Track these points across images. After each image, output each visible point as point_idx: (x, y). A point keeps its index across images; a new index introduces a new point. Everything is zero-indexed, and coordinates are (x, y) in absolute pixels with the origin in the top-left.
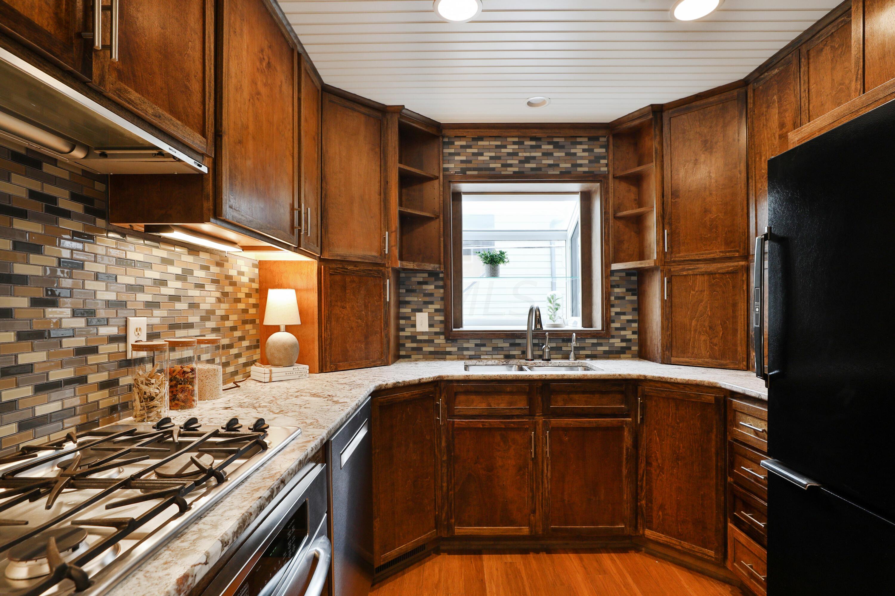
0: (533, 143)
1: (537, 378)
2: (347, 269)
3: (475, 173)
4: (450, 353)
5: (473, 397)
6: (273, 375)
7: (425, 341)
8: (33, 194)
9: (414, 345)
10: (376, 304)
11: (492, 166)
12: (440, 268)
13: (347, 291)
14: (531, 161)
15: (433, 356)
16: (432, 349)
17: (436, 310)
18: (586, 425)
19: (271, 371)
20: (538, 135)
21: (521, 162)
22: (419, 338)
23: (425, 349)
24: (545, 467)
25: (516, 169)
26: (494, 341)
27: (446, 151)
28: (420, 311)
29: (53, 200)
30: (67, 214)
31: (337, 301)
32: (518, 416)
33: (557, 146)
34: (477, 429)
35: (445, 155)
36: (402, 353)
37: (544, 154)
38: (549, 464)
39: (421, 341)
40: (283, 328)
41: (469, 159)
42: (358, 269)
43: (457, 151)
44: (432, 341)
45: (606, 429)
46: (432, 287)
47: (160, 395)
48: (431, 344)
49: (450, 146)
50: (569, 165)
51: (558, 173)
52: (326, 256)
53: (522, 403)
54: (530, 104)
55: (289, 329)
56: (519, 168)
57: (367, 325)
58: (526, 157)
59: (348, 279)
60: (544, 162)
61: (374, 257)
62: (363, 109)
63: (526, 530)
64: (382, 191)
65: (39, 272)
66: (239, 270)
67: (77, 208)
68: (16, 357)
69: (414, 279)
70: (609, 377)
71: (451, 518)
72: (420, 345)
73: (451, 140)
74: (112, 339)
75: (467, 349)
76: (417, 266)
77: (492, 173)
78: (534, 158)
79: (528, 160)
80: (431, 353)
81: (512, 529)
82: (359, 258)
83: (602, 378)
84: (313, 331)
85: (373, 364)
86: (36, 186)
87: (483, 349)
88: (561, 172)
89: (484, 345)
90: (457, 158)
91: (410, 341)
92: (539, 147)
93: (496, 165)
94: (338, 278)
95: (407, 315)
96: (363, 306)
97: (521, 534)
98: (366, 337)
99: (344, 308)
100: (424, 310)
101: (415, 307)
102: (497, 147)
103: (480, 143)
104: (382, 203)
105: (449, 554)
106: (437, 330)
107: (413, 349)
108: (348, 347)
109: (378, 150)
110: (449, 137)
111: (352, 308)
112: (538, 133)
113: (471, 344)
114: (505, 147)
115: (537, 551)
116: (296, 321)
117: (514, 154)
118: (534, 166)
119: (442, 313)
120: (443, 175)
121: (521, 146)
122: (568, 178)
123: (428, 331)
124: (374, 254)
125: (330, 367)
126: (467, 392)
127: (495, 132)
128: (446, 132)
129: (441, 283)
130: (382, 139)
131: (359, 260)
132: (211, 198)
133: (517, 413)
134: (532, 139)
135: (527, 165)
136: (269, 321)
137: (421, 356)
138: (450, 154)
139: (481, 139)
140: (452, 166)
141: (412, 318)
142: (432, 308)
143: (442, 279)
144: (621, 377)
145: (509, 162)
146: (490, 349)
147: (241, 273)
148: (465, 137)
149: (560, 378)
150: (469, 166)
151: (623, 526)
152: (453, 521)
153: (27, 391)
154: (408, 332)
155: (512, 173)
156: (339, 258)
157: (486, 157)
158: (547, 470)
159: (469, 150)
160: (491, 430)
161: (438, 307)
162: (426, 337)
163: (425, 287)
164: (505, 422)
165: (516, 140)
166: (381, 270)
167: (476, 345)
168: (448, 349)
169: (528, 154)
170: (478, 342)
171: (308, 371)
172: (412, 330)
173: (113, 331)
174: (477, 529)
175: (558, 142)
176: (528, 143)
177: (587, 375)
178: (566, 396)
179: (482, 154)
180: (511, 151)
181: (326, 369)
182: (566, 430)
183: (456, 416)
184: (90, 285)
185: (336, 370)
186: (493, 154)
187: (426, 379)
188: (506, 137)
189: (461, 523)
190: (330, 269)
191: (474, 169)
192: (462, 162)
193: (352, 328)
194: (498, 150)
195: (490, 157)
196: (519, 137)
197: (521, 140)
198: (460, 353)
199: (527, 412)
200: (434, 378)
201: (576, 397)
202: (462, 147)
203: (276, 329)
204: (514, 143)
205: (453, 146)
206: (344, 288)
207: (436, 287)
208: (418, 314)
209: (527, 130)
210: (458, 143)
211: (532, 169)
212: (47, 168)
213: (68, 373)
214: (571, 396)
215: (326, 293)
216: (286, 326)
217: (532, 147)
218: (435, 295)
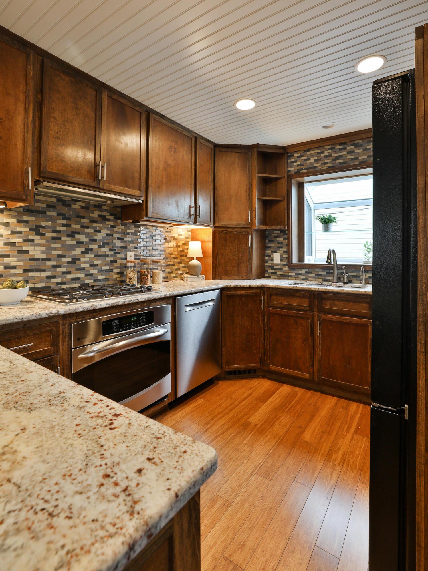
0: (341, 147)
1: (313, 290)
2: (227, 231)
3: (306, 171)
4: (291, 276)
5: (280, 297)
6: (188, 278)
7: (278, 269)
8: (99, 216)
9: (273, 271)
10: (244, 248)
11: (315, 165)
12: (284, 228)
13: (228, 242)
14: (340, 158)
15: (282, 277)
16: (282, 273)
17: (284, 252)
18: (344, 321)
19: (187, 276)
20: (344, 141)
21: (333, 160)
22: (275, 267)
23: (278, 273)
24: (318, 342)
25: (330, 165)
26: (317, 270)
27: (289, 161)
28: (276, 252)
29: (105, 216)
30: (108, 220)
31: (222, 247)
32: (304, 311)
33: (357, 146)
34: (282, 315)
35: (288, 163)
36: (267, 275)
37: (348, 153)
38: (321, 340)
39: (275, 269)
40: (195, 258)
41: (302, 163)
42: (233, 230)
43: (296, 160)
44: (282, 269)
45: (357, 325)
46: (282, 239)
47: (133, 278)
48: (281, 271)
49: (292, 158)
50: (366, 157)
51: (358, 163)
52: (216, 225)
53: (305, 303)
54: (324, 127)
55: (198, 259)
56: (332, 164)
57: (238, 259)
58: (336, 157)
59: (228, 236)
60: (348, 157)
61: (243, 224)
62: (237, 151)
63: (307, 376)
64: (248, 190)
65: (100, 238)
66: (179, 233)
67: (112, 218)
68: (93, 262)
69: (273, 235)
70: (358, 293)
71: (268, 360)
72: (276, 271)
73: (292, 154)
74: (122, 259)
75: (301, 274)
76: (269, 227)
77: (315, 169)
78: (342, 156)
79: (337, 158)
80: (281, 275)
81: (299, 373)
82: (234, 225)
83: (353, 292)
84: (210, 260)
85: (241, 278)
86: (100, 213)
87: (310, 274)
88: (359, 162)
89: (311, 273)
90: (295, 164)
91: (271, 268)
92: (345, 148)
93: (318, 164)
94: (223, 235)
95: (269, 254)
96: (236, 249)
97: (304, 377)
98: (238, 265)
99: (226, 250)
100: (278, 251)
101: (273, 250)
102: (318, 153)
103: (308, 153)
104: (248, 196)
105: (268, 379)
106: (285, 263)
107: (272, 273)
108: (228, 268)
109: (245, 169)
110: (291, 153)
111: (231, 250)
112: (343, 140)
113: (303, 271)
114: (323, 152)
115: (316, 391)
116: (201, 255)
117: (329, 156)
118: (341, 161)
119: (287, 253)
120: (287, 175)
121: (334, 150)
122: (364, 165)
123: (279, 263)
124: (243, 223)
125: (218, 278)
126: (277, 295)
127: (317, 145)
128: (289, 150)
129: (286, 236)
130: (248, 163)
131: (234, 226)
132: (144, 211)
133: (303, 308)
134: (340, 144)
135: (337, 162)
136: (189, 255)
137: (276, 277)
138: (292, 162)
139: (309, 150)
140: (293, 169)
141: (272, 256)
142: (282, 250)
143: (287, 234)
144: (366, 293)
145: (326, 161)
146: (314, 275)
147: (179, 235)
148: (300, 151)
149: (327, 291)
150: (302, 167)
151: (368, 388)
152: (269, 361)
153: (96, 271)
154: (269, 263)
155: (327, 168)
156: (223, 226)
157: (312, 161)
158: (320, 344)
159: (302, 158)
160: (288, 316)
161: (285, 250)
162: (278, 267)
163: (278, 239)
164: (296, 313)
165: (330, 147)
166: (247, 231)
167: (306, 272)
168: (290, 274)
169: (338, 155)
170: (307, 270)
171: (204, 278)
172: (271, 262)
173: (123, 256)
174: (281, 369)
175: (358, 143)
176: (338, 147)
177: (343, 290)
178: (331, 302)
179: (309, 159)
180: (327, 154)
181: (216, 278)
182: (331, 322)
183: (272, 306)
184: (115, 241)
185: (221, 279)
186: (316, 158)
187: (254, 285)
188: (324, 146)
189: (273, 364)
190: (218, 231)
191: (305, 169)
192: (298, 165)
193: (230, 260)
194: (319, 155)
195: (314, 160)
196: (332, 145)
197: (333, 146)
198: (296, 276)
199: (308, 309)
200: (259, 285)
201: (337, 303)
202: (298, 157)
203: (192, 259)
204: (329, 149)
205: (293, 157)
206: (226, 240)
207: (284, 239)
208: (274, 254)
209: (336, 140)
210: (296, 155)
211: (340, 163)
212: (103, 207)
213: (107, 268)
214: (334, 302)
215: (216, 243)
216: (197, 257)
217: (340, 149)
218: (283, 243)
